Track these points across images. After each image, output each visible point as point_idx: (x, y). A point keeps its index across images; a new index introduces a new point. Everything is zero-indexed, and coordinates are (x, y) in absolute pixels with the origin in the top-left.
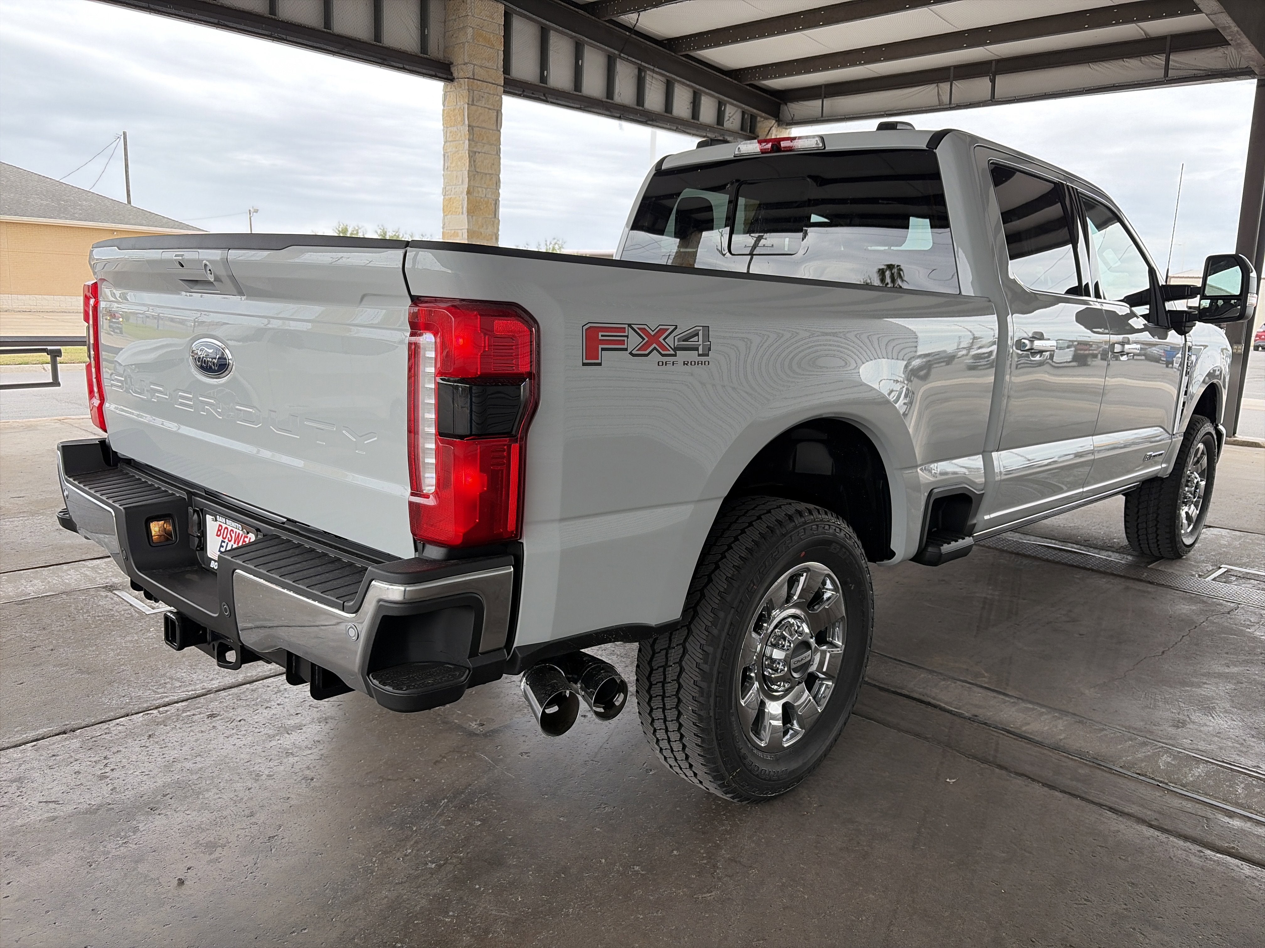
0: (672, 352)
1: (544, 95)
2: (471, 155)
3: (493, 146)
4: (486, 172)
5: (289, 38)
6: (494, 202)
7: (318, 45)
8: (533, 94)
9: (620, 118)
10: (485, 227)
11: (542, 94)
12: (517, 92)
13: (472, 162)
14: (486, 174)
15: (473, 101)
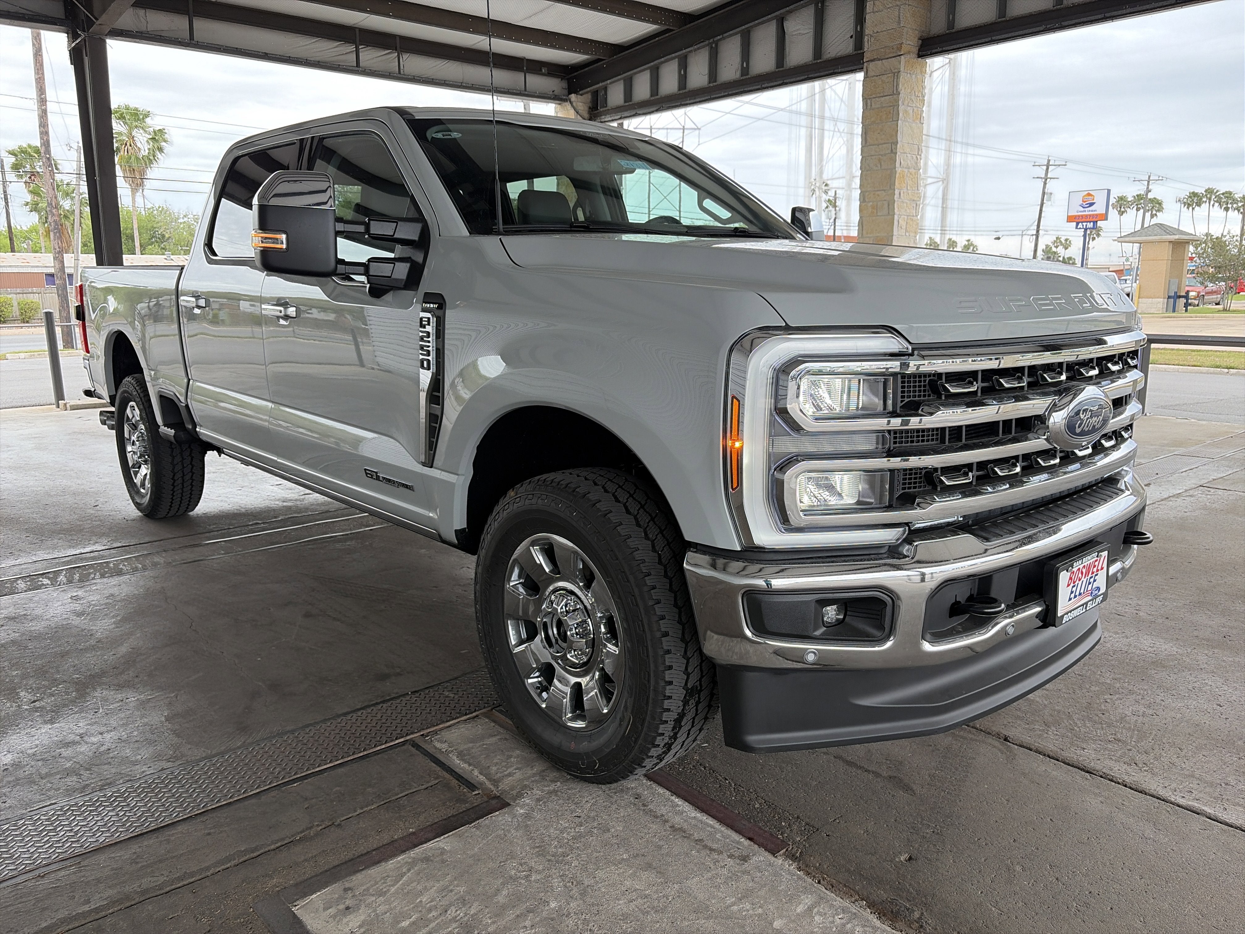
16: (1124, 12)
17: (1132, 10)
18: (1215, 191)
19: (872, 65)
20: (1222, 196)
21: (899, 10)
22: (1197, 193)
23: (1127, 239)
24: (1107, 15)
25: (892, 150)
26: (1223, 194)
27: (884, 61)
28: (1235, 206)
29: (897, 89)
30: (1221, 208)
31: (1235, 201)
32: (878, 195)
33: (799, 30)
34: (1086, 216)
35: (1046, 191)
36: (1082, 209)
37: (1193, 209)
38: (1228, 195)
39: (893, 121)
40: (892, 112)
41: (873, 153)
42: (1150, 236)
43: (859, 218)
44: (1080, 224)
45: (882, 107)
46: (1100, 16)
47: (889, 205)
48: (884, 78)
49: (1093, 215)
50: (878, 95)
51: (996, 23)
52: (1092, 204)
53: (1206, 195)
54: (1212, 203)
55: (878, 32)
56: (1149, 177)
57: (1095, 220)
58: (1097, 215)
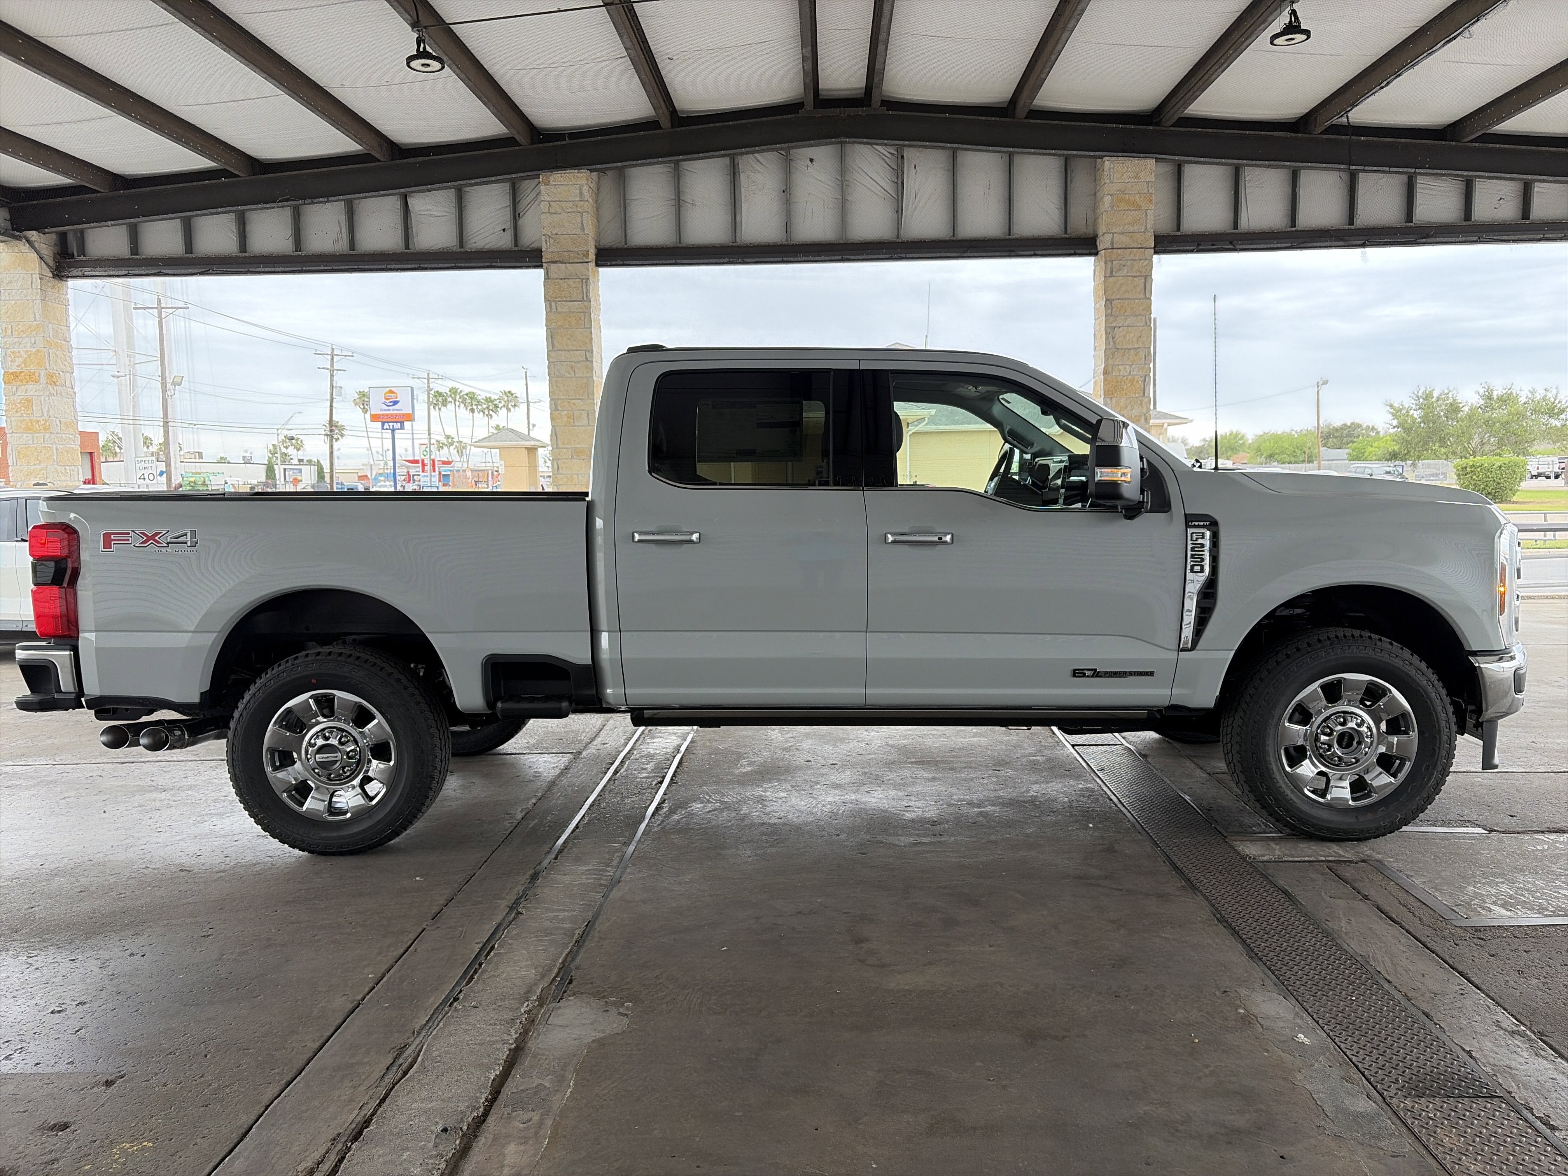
0: (166, 545)
1: (1231, 243)
2: (1109, 331)
3: (1139, 317)
4: (1130, 346)
5: (908, 256)
6: (1142, 379)
7: (938, 255)
8: (1213, 245)
9: (1363, 245)
10: (1129, 408)
11: (1228, 242)
12: (1188, 248)
13: (1111, 339)
14: (1130, 349)
15: (1111, 272)
16: (799, 259)
17: (806, 259)
18: (459, 391)
19: (553, 267)
20: (465, 396)
21: (582, 216)
22: (441, 393)
23: (483, 444)
24: (785, 259)
25: (586, 358)
26: (467, 394)
27: (567, 265)
28: (480, 407)
29: (587, 296)
30: (466, 409)
31: (479, 403)
32: (574, 404)
33: (429, 210)
34: (392, 415)
35: (334, 385)
36: (387, 408)
37: (440, 409)
38: (472, 396)
39: (585, 328)
40: (583, 318)
41: (563, 359)
42: (506, 441)
43: (550, 427)
44: (386, 424)
45: (570, 312)
46: (779, 259)
47: (588, 415)
48: (571, 282)
49: (399, 415)
50: (565, 299)
51: (676, 247)
52: (395, 403)
53: (451, 395)
54: (457, 403)
55: (557, 234)
56: (428, 375)
57: (401, 420)
58: (403, 415)
